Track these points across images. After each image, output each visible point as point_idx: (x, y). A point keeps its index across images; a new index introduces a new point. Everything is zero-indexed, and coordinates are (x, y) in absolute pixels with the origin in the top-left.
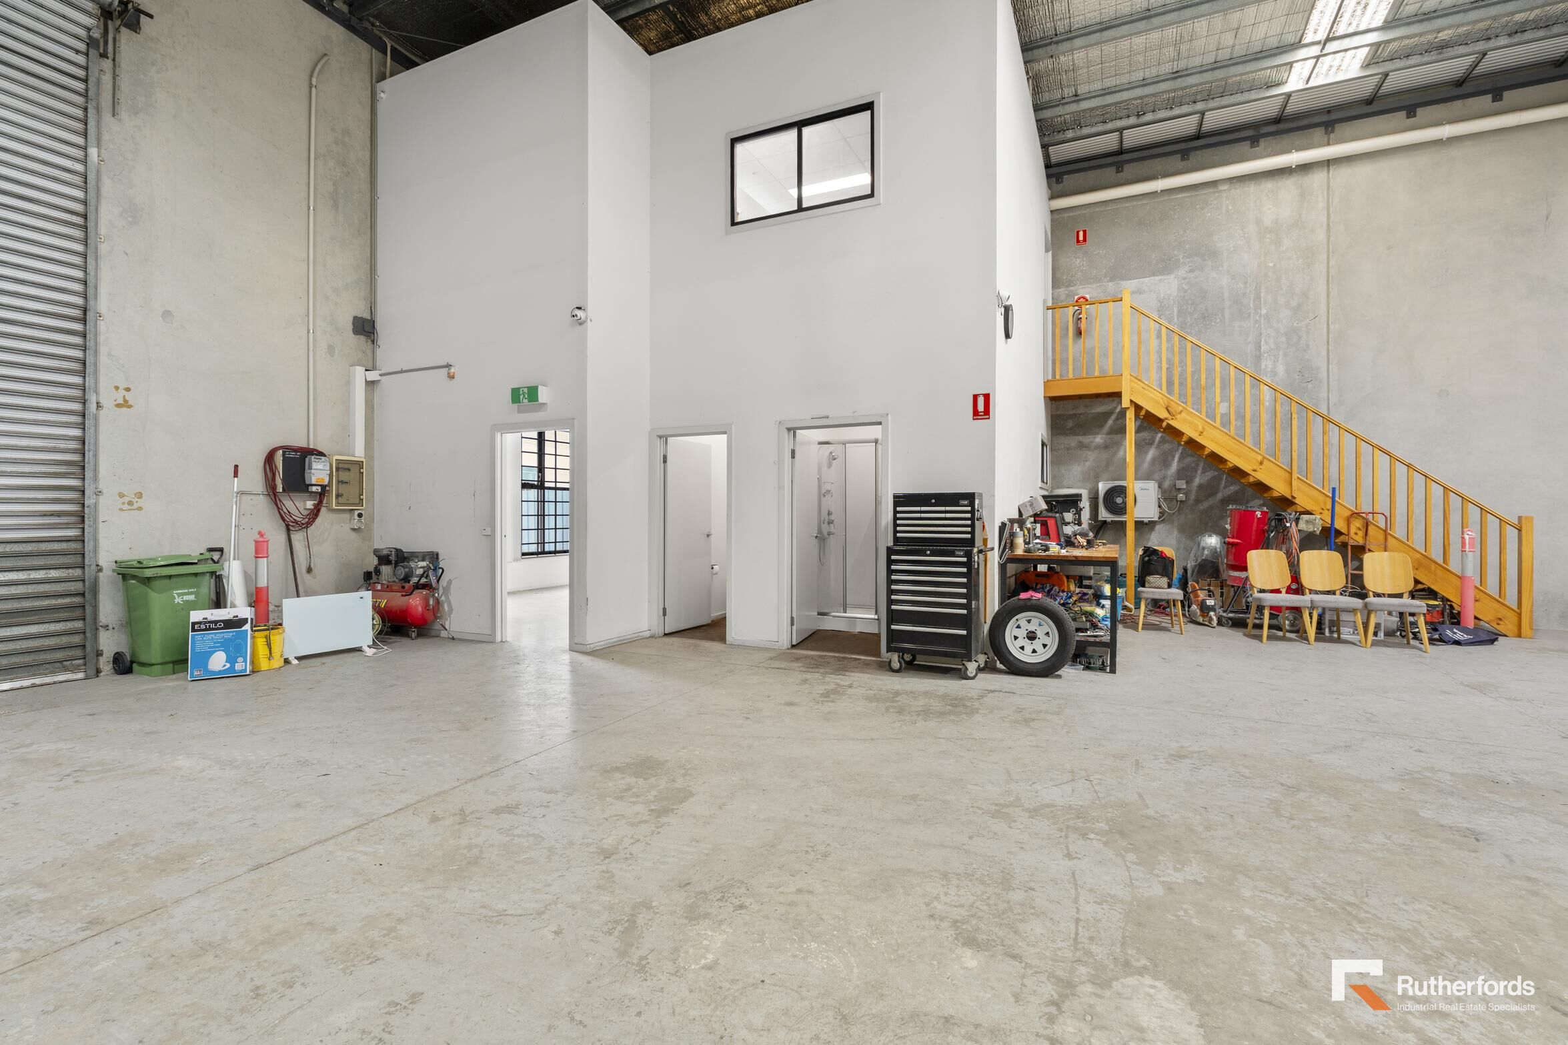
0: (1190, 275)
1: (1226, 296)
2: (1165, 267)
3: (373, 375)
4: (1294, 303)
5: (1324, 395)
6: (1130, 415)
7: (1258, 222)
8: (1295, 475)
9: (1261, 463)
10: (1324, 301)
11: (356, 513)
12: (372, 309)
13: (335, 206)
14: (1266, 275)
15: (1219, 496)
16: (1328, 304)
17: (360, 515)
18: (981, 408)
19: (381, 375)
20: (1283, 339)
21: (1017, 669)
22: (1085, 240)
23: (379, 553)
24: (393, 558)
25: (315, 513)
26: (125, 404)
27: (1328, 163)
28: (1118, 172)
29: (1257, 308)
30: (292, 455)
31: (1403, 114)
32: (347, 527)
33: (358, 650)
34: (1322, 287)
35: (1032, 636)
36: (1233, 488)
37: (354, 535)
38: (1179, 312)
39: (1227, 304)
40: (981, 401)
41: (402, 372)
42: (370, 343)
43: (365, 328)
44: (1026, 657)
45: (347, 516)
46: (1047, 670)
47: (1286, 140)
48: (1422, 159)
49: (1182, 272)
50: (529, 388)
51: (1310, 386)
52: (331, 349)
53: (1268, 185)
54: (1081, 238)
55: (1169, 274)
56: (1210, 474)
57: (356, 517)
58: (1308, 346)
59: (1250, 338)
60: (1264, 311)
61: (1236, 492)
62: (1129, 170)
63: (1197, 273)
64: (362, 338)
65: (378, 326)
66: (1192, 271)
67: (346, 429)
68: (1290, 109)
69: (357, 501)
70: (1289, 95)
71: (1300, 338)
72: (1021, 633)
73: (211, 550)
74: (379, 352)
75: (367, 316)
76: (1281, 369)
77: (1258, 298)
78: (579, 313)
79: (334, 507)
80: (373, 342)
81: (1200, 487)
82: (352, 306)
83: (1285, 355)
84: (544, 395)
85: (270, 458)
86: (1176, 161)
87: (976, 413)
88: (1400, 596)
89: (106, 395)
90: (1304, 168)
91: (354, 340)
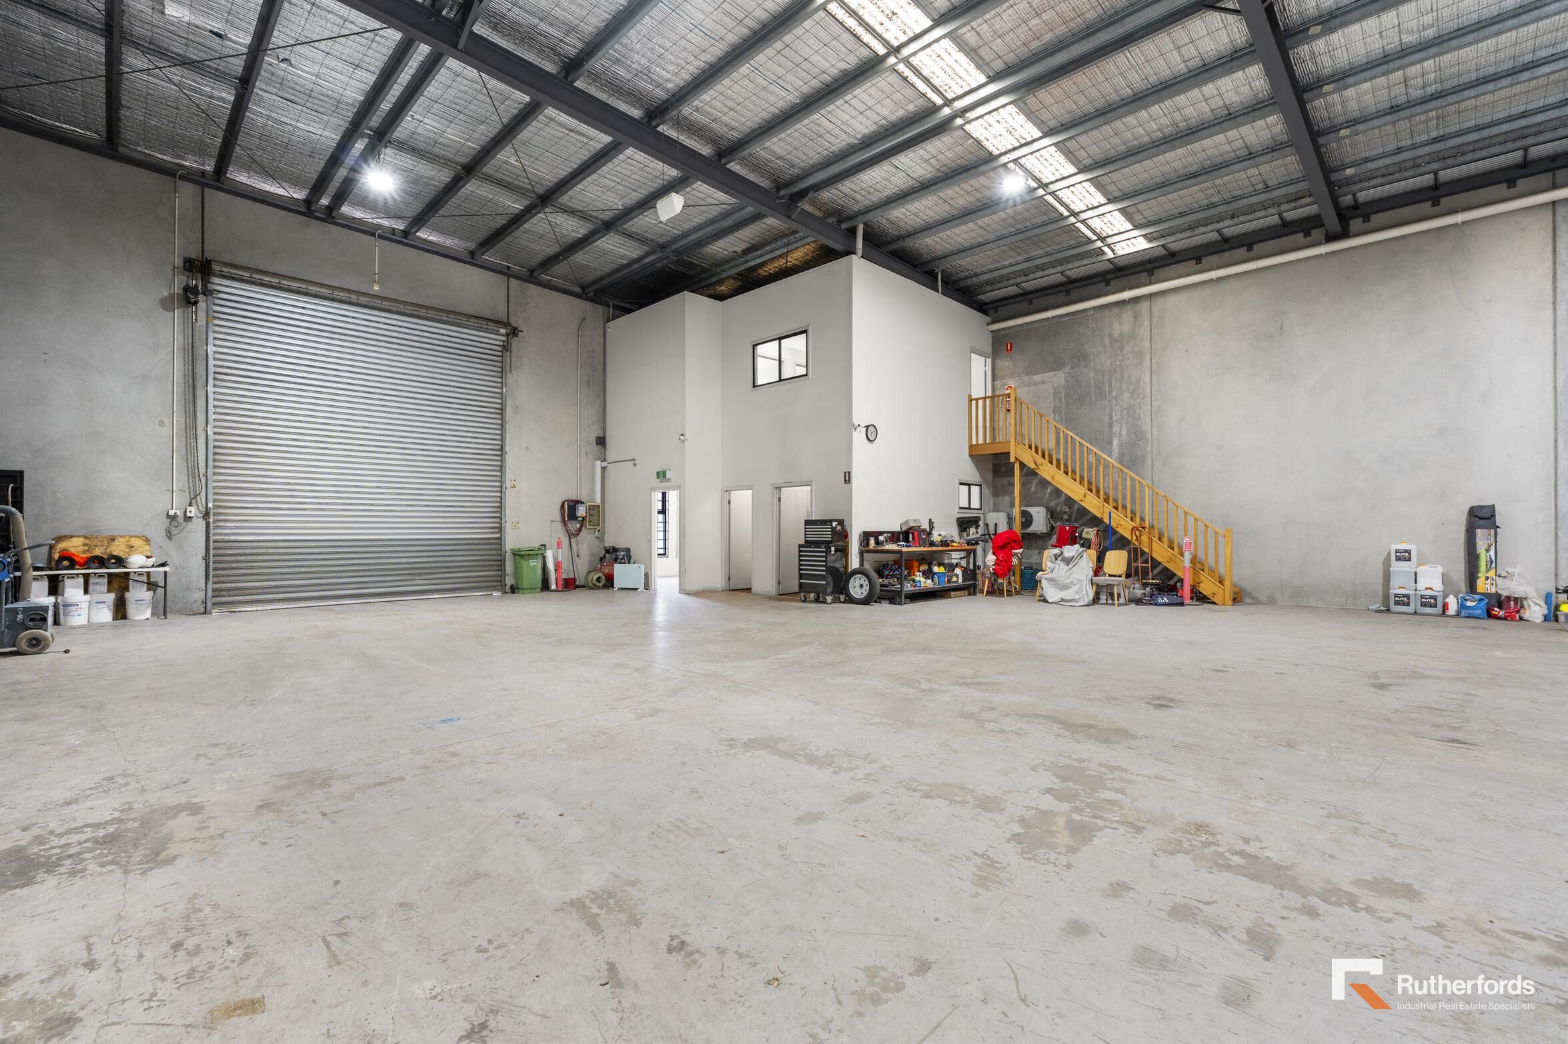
0: (1071, 371)
1: (1093, 385)
2: (1057, 366)
3: (604, 464)
4: (1131, 388)
5: (1149, 449)
6: (1017, 466)
7: (1111, 335)
9: (1085, 496)
10: (1149, 387)
11: (597, 530)
12: (604, 433)
13: (589, 387)
14: (1115, 370)
16: (1151, 388)
17: (599, 530)
19: (607, 464)
20: (1125, 412)
21: (851, 600)
22: (1011, 349)
23: (606, 548)
24: (611, 550)
25: (580, 530)
26: (514, 487)
27: (1150, 296)
28: (1029, 304)
29: (1110, 392)
30: (571, 504)
31: (1194, 262)
32: (593, 536)
34: (1147, 378)
35: (861, 586)
37: (596, 540)
38: (1066, 395)
39: (1093, 390)
40: (847, 474)
41: (617, 461)
42: (602, 448)
43: (601, 441)
44: (857, 596)
45: (593, 531)
46: (865, 602)
48: (1206, 291)
49: (1067, 369)
50: (663, 471)
51: (1141, 443)
52: (587, 453)
53: (1116, 311)
54: (1009, 348)
55: (1060, 370)
57: (597, 532)
58: (1140, 416)
59: (1107, 412)
60: (1114, 394)
62: (1037, 303)
63: (1075, 369)
64: (600, 446)
65: (607, 440)
66: (1073, 368)
67: (593, 491)
69: (597, 524)
70: (1110, 260)
71: (1135, 411)
72: (857, 585)
73: (542, 545)
74: (607, 452)
75: (602, 436)
76: (1124, 432)
77: (1110, 385)
78: (682, 437)
79: (588, 527)
80: (604, 447)
81: (1078, 510)
82: (596, 432)
83: (1127, 422)
84: (669, 474)
85: (563, 506)
86: (1062, 297)
87: (845, 481)
88: (1120, 576)
89: (508, 484)
90: (1137, 299)
91: (596, 448)
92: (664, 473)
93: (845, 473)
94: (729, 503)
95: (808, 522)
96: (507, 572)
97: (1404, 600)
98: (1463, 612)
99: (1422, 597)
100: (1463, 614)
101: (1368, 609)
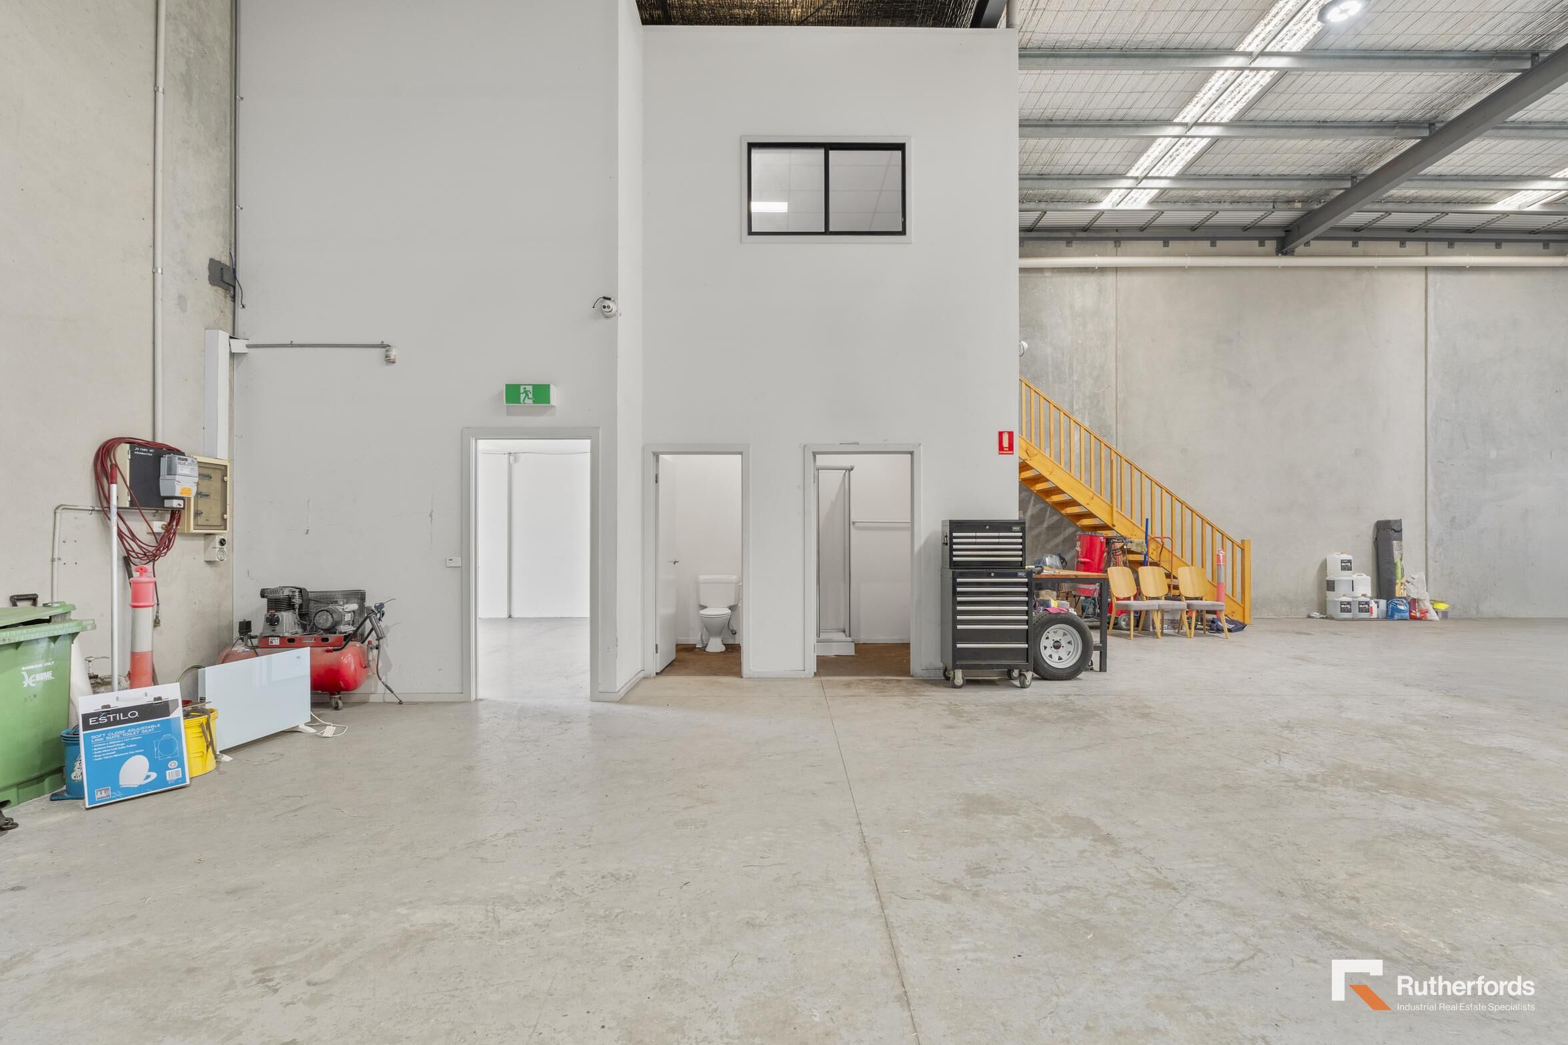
1: (1050, 362)
3: (238, 346)
4: (1095, 374)
7: (1071, 307)
8: (1115, 509)
9: (1092, 498)
10: (1114, 375)
11: (218, 539)
12: (234, 256)
14: (1076, 350)
15: (1045, 525)
16: (1117, 377)
17: (222, 542)
18: (1006, 444)
19: (248, 346)
20: (1087, 401)
23: (270, 596)
24: (297, 601)
25: (164, 542)
27: (1116, 269)
29: (1071, 375)
30: (143, 452)
31: (1161, 242)
32: (201, 558)
33: (293, 731)
34: (1112, 365)
35: (1057, 646)
36: (1055, 518)
37: (208, 570)
39: (1050, 369)
40: (1006, 438)
41: (292, 345)
42: (229, 300)
43: (225, 277)
44: (1054, 663)
45: (201, 543)
46: (1070, 674)
47: (1089, 246)
48: (1172, 279)
50: (535, 386)
52: (182, 299)
53: (1076, 279)
56: (1039, 506)
57: (218, 545)
58: (1104, 408)
59: (1066, 399)
60: (1075, 378)
61: (1057, 521)
63: (1029, 341)
64: (220, 291)
65: (240, 276)
67: (200, 419)
68: (1099, 222)
69: (218, 522)
70: (1102, 212)
71: (1099, 401)
72: (1049, 643)
73: (16, 599)
74: (241, 313)
75: (225, 260)
77: (1071, 367)
78: (607, 303)
79: (192, 530)
80: (234, 297)
82: (208, 244)
83: (1089, 414)
84: (555, 395)
85: (105, 452)
87: (1001, 448)
90: (1102, 270)
91: (213, 295)
92: (541, 393)
93: (1001, 434)
94: (657, 482)
95: (956, 526)
97: (1346, 607)
98: (1390, 615)
99: (1360, 603)
100: (1396, 617)
101: (1309, 617)
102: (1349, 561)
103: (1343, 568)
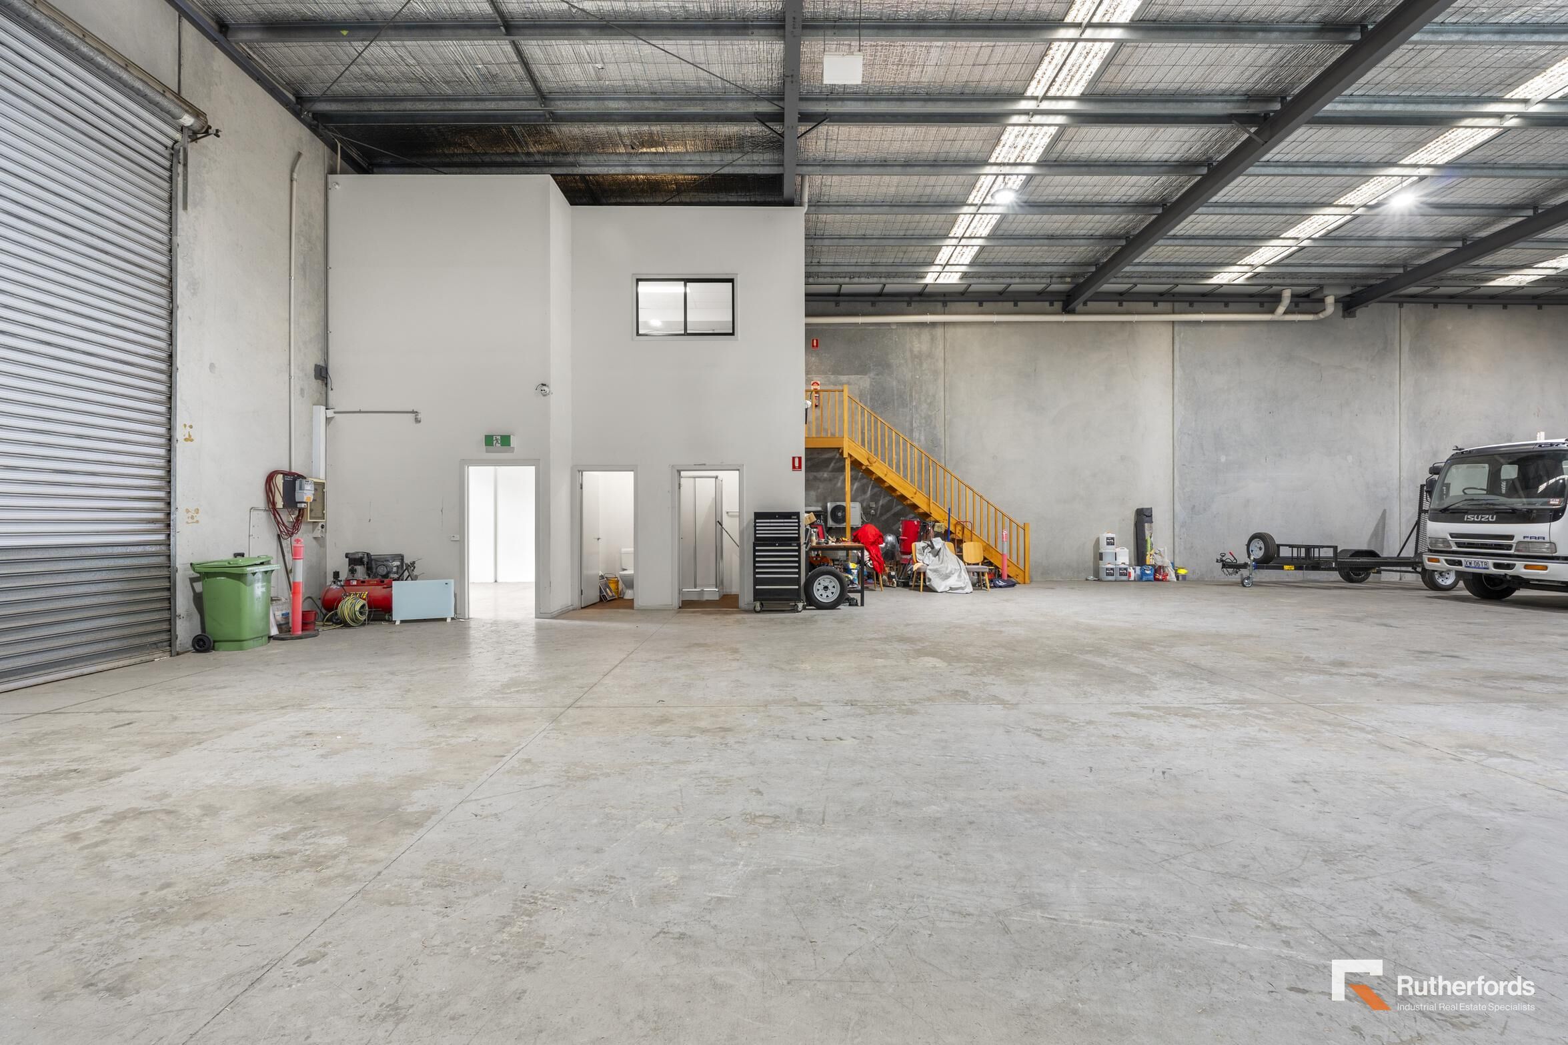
0: (877, 377)
1: (895, 392)
2: (862, 370)
3: (330, 413)
4: (929, 401)
5: (943, 455)
6: (848, 462)
7: (911, 351)
8: (931, 500)
9: (915, 493)
10: (943, 402)
11: (320, 525)
12: (326, 361)
13: (305, 275)
14: (915, 383)
15: (893, 512)
16: (945, 403)
17: (322, 526)
18: (797, 464)
19: (335, 413)
20: (923, 421)
21: (819, 605)
22: (817, 346)
23: (351, 556)
24: (365, 560)
25: (296, 526)
26: (189, 439)
27: (944, 324)
28: (836, 306)
29: (911, 401)
30: (287, 478)
31: (977, 304)
34: (942, 393)
35: (826, 589)
36: (899, 507)
37: (314, 542)
38: (871, 399)
39: (896, 397)
40: (797, 461)
41: (360, 412)
42: (324, 386)
43: (322, 374)
44: (824, 600)
45: (312, 527)
46: (833, 606)
47: (924, 306)
48: (986, 330)
49: (872, 375)
50: (502, 437)
51: (936, 449)
52: (302, 390)
53: (916, 330)
54: (815, 344)
55: (866, 374)
56: (888, 498)
57: (320, 528)
58: (935, 426)
59: (908, 418)
60: (914, 404)
61: (901, 510)
62: (843, 306)
63: (880, 376)
64: (320, 382)
65: (330, 372)
66: (877, 375)
67: (310, 456)
68: (927, 290)
69: (320, 515)
70: (927, 285)
71: (932, 421)
72: (821, 587)
73: (236, 555)
74: (330, 393)
75: (322, 364)
76: (923, 438)
77: (911, 396)
78: (544, 388)
79: (309, 520)
80: (326, 384)
81: (882, 506)
82: (315, 359)
83: (925, 430)
84: (514, 442)
85: (270, 478)
86: (867, 307)
87: (794, 467)
88: (978, 564)
89: (180, 433)
90: (933, 324)
91: (316, 384)
92: (505, 440)
96: (179, 611)
97: (1110, 572)
98: (1141, 578)
99: (1120, 569)
100: (1144, 579)
101: (1087, 580)
102: (1113, 539)
103: (1108, 544)
